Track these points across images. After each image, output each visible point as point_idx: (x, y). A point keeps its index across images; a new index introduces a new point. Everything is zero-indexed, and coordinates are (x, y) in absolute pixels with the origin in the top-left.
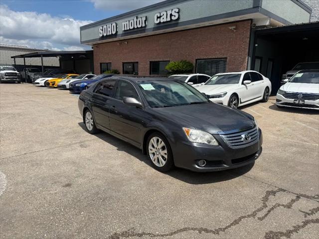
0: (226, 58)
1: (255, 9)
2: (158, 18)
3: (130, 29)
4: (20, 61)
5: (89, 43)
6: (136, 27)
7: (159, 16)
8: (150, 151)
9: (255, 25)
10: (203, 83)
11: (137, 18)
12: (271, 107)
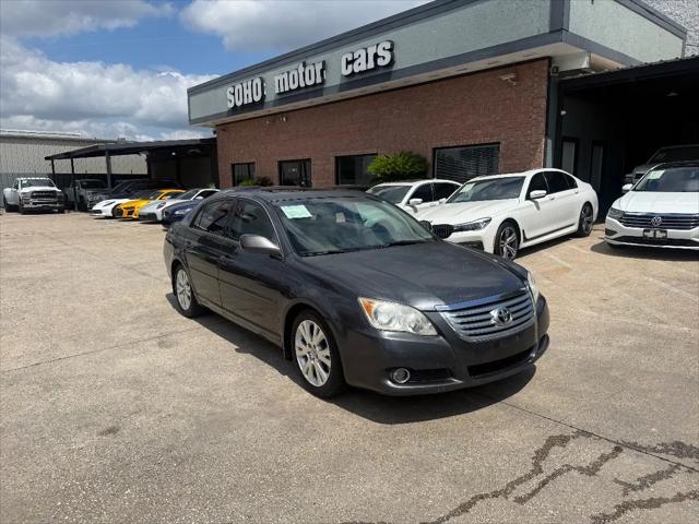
0: (499, 143)
1: (555, 35)
2: (348, 63)
3: (290, 90)
4: (63, 167)
5: (209, 123)
6: (302, 85)
7: (350, 59)
8: (298, 353)
9: (557, 68)
10: (444, 200)
11: (305, 65)
12: (595, 248)
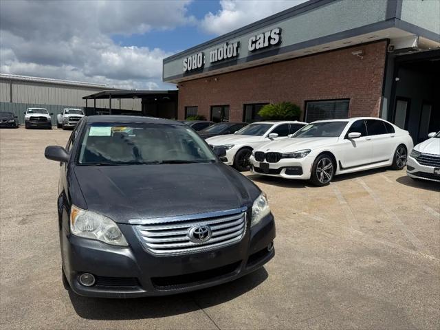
0: (349, 99)
1: (390, 23)
2: (253, 43)
3: (218, 60)
5: (174, 81)
6: (225, 57)
7: (254, 40)
9: (393, 47)
11: (227, 44)
